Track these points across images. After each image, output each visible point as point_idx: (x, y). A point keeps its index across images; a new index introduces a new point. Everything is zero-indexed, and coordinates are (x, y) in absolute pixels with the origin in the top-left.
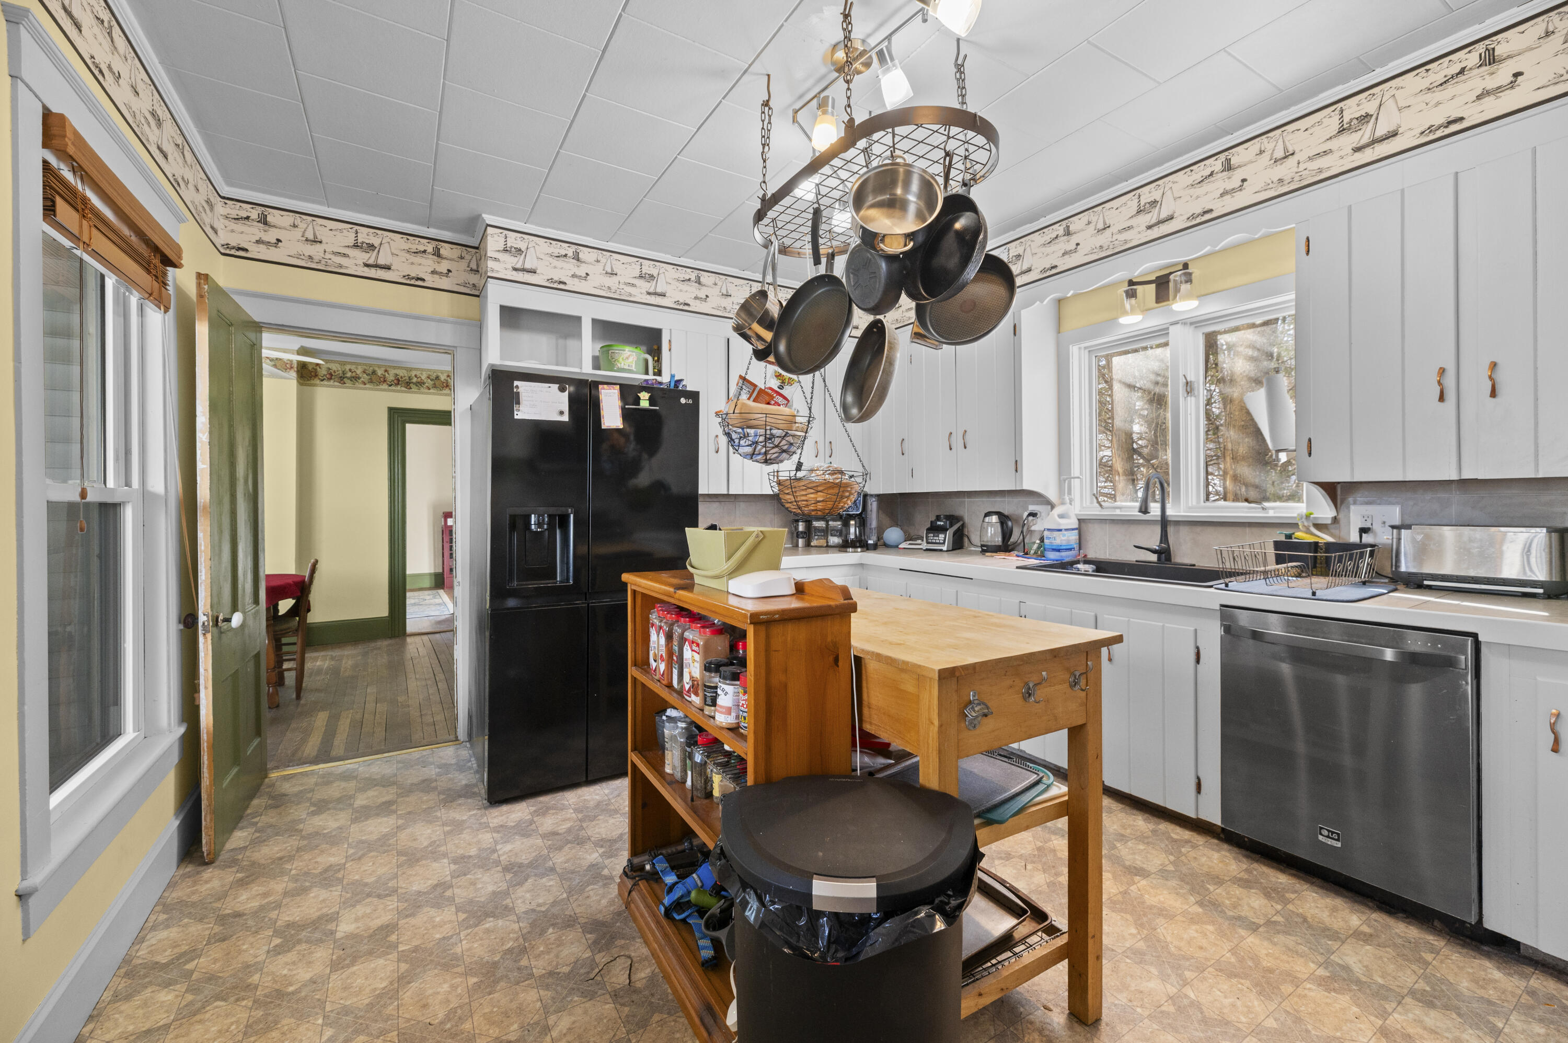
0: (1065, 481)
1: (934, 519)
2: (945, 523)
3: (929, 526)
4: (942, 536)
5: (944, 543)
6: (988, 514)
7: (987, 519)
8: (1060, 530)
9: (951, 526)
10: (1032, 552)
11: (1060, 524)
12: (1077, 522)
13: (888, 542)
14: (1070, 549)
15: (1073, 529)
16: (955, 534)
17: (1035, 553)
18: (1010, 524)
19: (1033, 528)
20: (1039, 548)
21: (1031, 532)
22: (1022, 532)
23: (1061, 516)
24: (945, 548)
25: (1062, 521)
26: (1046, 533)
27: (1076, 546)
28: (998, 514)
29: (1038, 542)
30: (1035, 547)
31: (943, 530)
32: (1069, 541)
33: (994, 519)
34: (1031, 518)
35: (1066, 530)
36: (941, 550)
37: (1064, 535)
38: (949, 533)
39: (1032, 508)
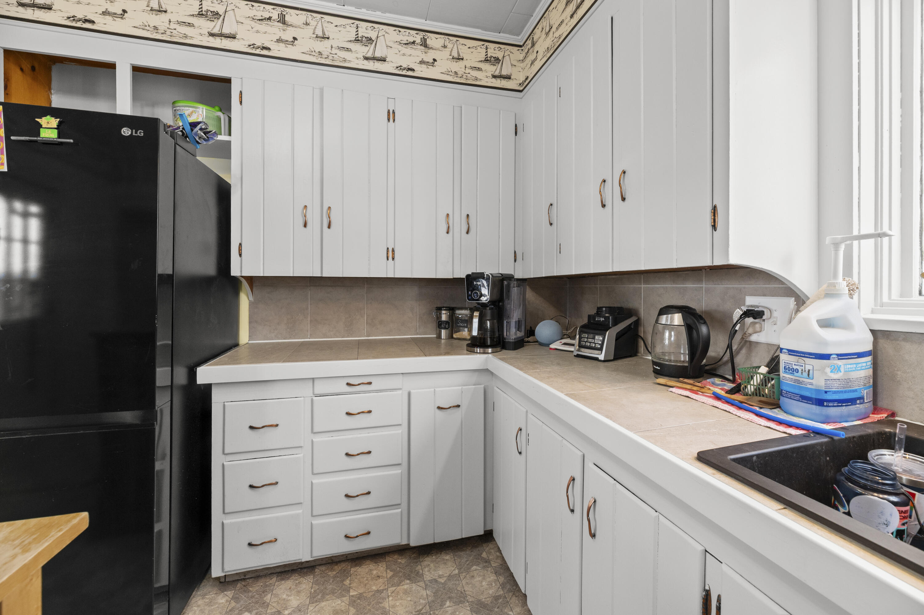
0: (836, 245)
1: (593, 312)
2: (607, 318)
3: (585, 321)
4: (598, 338)
5: (601, 349)
6: (666, 310)
7: (664, 319)
8: (826, 357)
9: (615, 323)
10: (750, 389)
11: (825, 343)
12: (870, 337)
13: (539, 340)
14: (852, 401)
15: (860, 355)
16: (619, 336)
17: (758, 392)
18: (704, 329)
19: (754, 338)
20: (765, 381)
21: (750, 345)
22: (730, 346)
23: (825, 324)
24: (602, 357)
25: (828, 334)
26: (784, 358)
27: (867, 394)
28: (686, 311)
29: (764, 370)
30: (757, 380)
31: (601, 328)
32: (848, 381)
33: (677, 319)
34: (749, 320)
35: (841, 356)
36: (596, 359)
37: (837, 369)
38: (610, 335)
39: (751, 301)
